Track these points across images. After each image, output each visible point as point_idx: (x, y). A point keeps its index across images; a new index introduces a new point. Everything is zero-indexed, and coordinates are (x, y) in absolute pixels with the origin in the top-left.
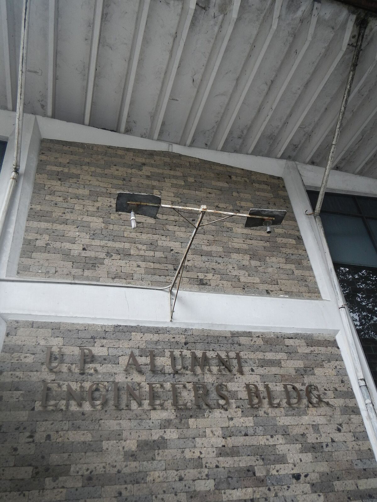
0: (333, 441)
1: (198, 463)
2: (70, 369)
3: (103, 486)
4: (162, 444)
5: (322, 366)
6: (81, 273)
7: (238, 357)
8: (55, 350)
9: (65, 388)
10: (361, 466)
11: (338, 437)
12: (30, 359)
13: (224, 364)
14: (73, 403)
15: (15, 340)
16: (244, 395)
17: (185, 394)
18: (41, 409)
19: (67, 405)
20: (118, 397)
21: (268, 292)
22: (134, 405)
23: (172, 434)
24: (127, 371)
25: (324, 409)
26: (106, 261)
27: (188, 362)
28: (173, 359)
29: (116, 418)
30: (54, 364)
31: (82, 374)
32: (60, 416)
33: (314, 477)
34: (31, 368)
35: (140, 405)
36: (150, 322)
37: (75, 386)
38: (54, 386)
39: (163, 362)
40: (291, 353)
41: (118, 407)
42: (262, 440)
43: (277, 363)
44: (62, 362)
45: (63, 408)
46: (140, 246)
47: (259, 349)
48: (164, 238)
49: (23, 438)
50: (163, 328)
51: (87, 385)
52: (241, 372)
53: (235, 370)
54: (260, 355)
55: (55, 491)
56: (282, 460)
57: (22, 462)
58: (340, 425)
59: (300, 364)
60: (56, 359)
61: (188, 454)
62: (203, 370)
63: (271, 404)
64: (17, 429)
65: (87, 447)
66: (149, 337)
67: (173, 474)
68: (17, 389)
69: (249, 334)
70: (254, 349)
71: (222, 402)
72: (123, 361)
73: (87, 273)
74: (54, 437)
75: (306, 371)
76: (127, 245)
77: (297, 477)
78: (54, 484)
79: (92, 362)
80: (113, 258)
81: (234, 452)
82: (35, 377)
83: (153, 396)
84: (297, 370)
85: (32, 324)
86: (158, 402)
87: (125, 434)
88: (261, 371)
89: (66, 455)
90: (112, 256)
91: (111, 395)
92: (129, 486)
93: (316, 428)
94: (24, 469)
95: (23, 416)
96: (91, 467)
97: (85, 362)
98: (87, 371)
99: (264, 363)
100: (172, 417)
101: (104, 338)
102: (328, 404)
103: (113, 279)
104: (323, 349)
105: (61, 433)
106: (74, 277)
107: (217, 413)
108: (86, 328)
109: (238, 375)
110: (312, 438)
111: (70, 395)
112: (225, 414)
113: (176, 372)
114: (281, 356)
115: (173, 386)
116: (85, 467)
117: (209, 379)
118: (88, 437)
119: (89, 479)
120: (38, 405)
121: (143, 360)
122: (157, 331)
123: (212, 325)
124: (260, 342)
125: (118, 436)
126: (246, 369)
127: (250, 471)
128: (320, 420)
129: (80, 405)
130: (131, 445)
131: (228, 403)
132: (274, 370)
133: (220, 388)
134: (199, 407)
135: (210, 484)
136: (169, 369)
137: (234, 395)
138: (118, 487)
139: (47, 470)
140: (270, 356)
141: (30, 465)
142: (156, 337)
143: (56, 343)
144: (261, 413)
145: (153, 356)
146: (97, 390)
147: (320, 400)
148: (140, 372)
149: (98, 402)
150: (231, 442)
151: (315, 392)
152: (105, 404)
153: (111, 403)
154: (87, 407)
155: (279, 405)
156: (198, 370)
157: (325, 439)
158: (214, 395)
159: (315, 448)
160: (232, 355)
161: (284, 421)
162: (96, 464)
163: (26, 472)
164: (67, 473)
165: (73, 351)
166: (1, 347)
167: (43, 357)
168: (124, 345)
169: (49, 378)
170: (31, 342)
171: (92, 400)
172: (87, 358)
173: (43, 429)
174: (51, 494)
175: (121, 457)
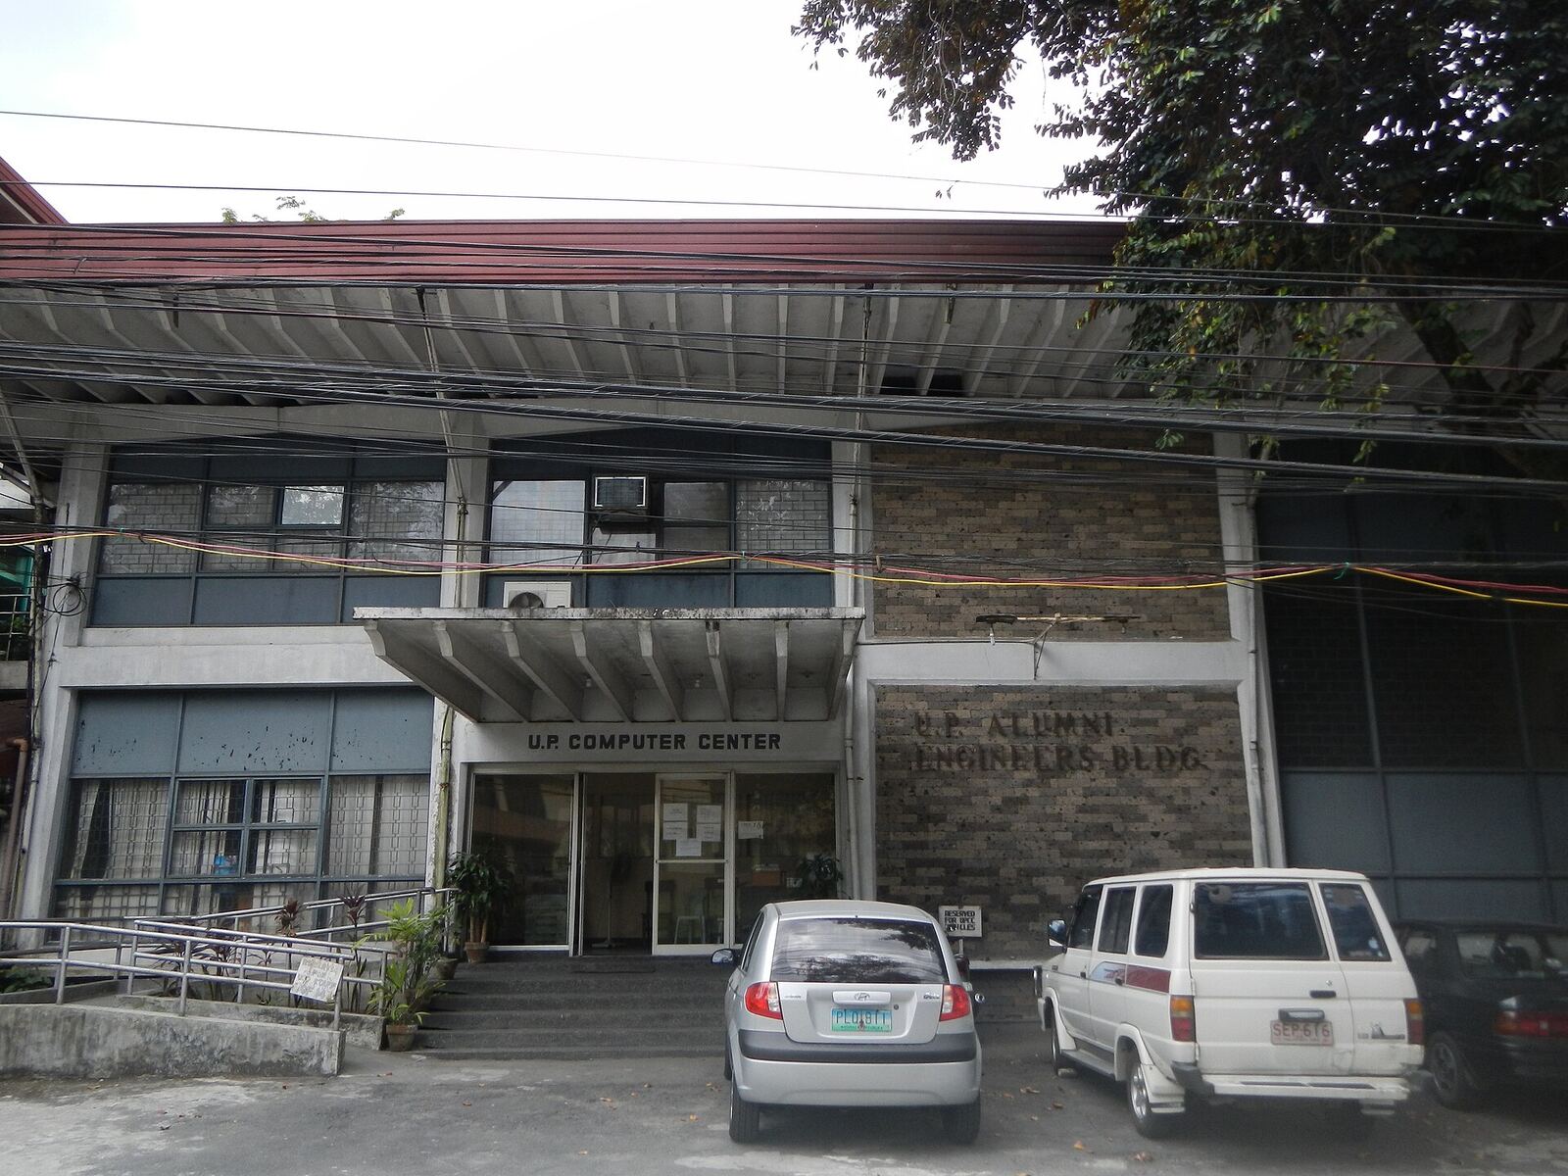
0: (1203, 804)
1: (1059, 818)
2: (937, 732)
3: (974, 831)
4: (1024, 800)
5: (1209, 725)
6: (936, 627)
7: (1108, 717)
8: (922, 714)
9: (935, 751)
10: (1230, 828)
11: (1211, 800)
12: (901, 724)
13: (1091, 724)
14: (943, 763)
15: (884, 705)
16: (1110, 757)
17: (1047, 755)
18: (917, 768)
19: (939, 766)
20: (983, 759)
21: (1155, 634)
22: (998, 766)
23: (1033, 793)
24: (990, 734)
25: (1199, 772)
26: (963, 609)
27: (1052, 723)
28: (1036, 719)
29: (982, 777)
30: (923, 728)
31: (949, 736)
32: (933, 775)
33: (1174, 836)
34: (903, 732)
35: (1004, 765)
36: (1012, 681)
37: (943, 749)
38: (925, 748)
39: (1027, 723)
40: (1173, 710)
41: (984, 769)
42: (1124, 801)
43: (1154, 723)
44: (929, 725)
45: (935, 767)
47: (1134, 706)
49: (906, 792)
50: (1025, 687)
51: (954, 747)
52: (1109, 732)
53: (1103, 731)
54: (1134, 714)
55: (937, 833)
56: (1143, 818)
57: (909, 810)
58: (1217, 789)
59: (1180, 723)
60: (923, 723)
61: (1049, 810)
62: (1067, 730)
63: (1139, 767)
64: (900, 785)
65: (959, 801)
66: (1011, 697)
67: (1034, 826)
68: (894, 752)
69: (1124, 690)
70: (1128, 706)
71: (1085, 764)
72: (987, 723)
73: (944, 626)
74: (931, 792)
75: (1189, 730)
77: (1156, 835)
78: (935, 828)
79: (957, 725)
80: (971, 603)
81: (1094, 810)
82: (907, 740)
83: (1016, 757)
84: (1176, 730)
85: (897, 689)
86: (1020, 763)
87: (991, 791)
88: (1134, 731)
89: (942, 807)
90: (968, 601)
91: (976, 757)
92: (996, 833)
93: (1186, 791)
94: (911, 816)
95: (904, 774)
96: (964, 817)
97: (950, 725)
98: (953, 734)
99: (1138, 723)
100: (1035, 777)
101: (966, 700)
102: (1205, 767)
103: (971, 631)
104: (1214, 704)
105: (937, 789)
106: (931, 634)
107: (1079, 774)
108: (948, 690)
109: (1106, 736)
110: (1179, 801)
111: (940, 756)
112: (1087, 775)
113: (1039, 734)
114: (1160, 714)
115: (1036, 748)
116: (959, 816)
117: (1073, 741)
118: (959, 793)
119: (963, 826)
120: (914, 765)
121: (1006, 722)
122: (1019, 690)
123: (1081, 681)
124: (1136, 698)
125: (985, 792)
126: (1115, 729)
127: (1108, 827)
128: (1192, 783)
129: (950, 765)
130: (997, 800)
131: (1091, 765)
132: (1148, 730)
133: (1084, 750)
134: (1062, 769)
135: (1069, 836)
136: (1031, 731)
137: (1099, 757)
138: (987, 833)
139: (929, 817)
140: (1146, 714)
141: (915, 813)
142: (1019, 697)
143: (922, 707)
144: (1127, 774)
145: (1015, 718)
146: (964, 751)
147: (1197, 762)
148: (1004, 735)
149: (966, 763)
150: (1091, 801)
151: (1194, 755)
152: (971, 764)
153: (977, 763)
154: (956, 767)
155: (1147, 768)
156: (1062, 731)
157: (1194, 802)
158: (1077, 756)
159: (1181, 810)
160: (1101, 714)
161: (1151, 782)
162: (967, 814)
163: (913, 818)
164: (944, 820)
165: (938, 714)
166: (873, 712)
167: (912, 721)
168: (986, 707)
169: (920, 740)
170: (899, 707)
171: (960, 760)
172: (952, 721)
173: (921, 785)
174: (934, 835)
175: (988, 810)
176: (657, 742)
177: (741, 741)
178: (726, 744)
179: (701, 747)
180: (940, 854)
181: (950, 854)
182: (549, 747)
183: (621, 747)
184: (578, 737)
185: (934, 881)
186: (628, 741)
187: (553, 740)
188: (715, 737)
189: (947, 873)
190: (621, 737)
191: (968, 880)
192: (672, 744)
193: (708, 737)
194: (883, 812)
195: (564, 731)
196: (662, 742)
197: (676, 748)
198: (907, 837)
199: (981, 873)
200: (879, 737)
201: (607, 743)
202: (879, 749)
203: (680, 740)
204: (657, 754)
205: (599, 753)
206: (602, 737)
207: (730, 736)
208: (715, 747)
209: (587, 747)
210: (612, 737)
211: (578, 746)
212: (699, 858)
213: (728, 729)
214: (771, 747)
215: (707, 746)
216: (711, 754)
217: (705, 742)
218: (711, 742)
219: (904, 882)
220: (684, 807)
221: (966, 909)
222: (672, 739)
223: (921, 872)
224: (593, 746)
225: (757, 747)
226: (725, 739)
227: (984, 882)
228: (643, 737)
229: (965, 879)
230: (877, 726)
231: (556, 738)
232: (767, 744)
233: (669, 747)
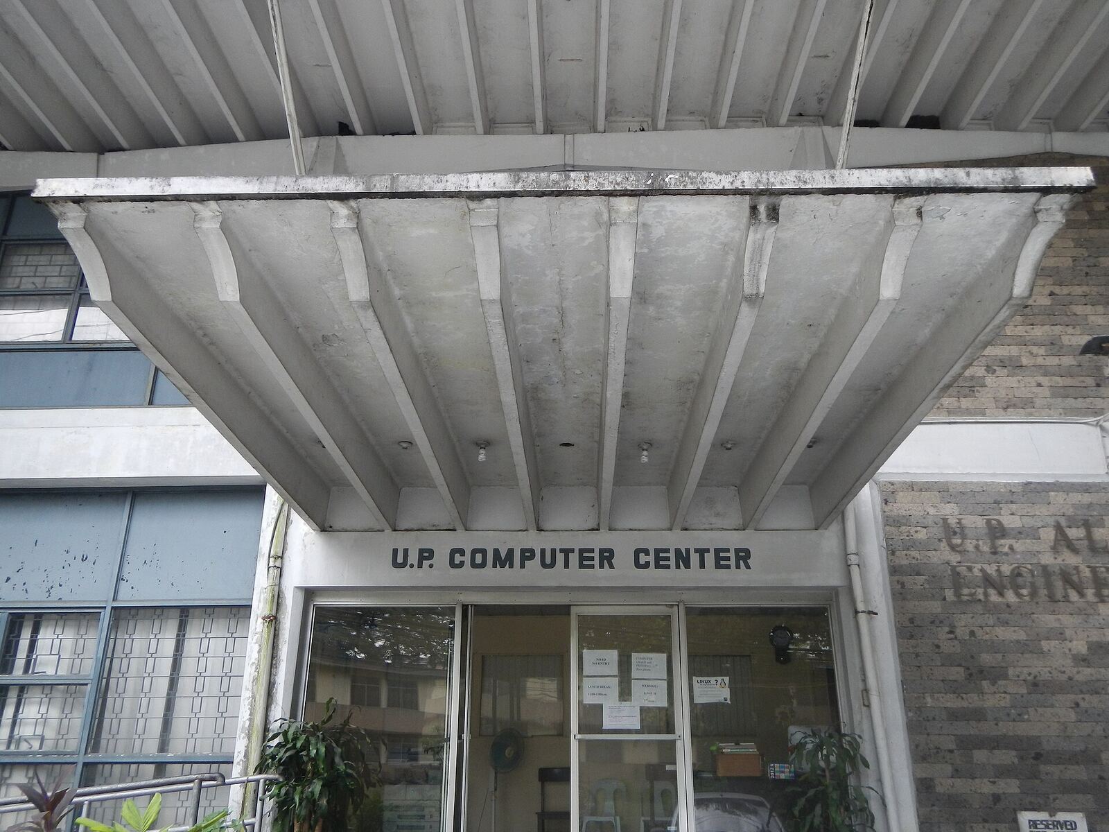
2: (977, 547)
3: (1053, 694)
6: (956, 404)
8: (953, 521)
9: (976, 572)
12: (922, 535)
14: (991, 591)
15: (896, 509)
18: (953, 598)
19: (986, 595)
20: (1049, 586)
22: (1074, 596)
24: (1055, 549)
26: (989, 381)
29: (1053, 612)
30: (956, 541)
31: (995, 553)
32: (979, 608)
34: (926, 547)
35: (1082, 595)
36: (1075, 476)
37: (991, 570)
38: (962, 570)
41: (1052, 598)
44: (964, 537)
45: (981, 597)
46: (1035, 349)
48: (1070, 330)
49: (943, 633)
50: (1095, 485)
51: (1006, 569)
55: (997, 696)
57: (949, 661)
60: (955, 533)
64: (932, 622)
65: (1024, 647)
66: (1076, 498)
68: (918, 574)
72: (1049, 535)
73: (966, 403)
74: (979, 632)
76: (1014, 350)
78: (993, 689)
79: (1003, 536)
80: (998, 373)
82: (935, 558)
83: (1099, 583)
85: (911, 486)
87: (1068, 633)
89: (999, 656)
90: (995, 370)
91: (1040, 582)
92: (1087, 697)
94: (954, 670)
95: (935, 607)
96: (1034, 671)
97: (995, 537)
98: (1000, 549)
101: (1012, 502)
103: (1005, 409)
105: (987, 629)
106: (949, 413)
108: (983, 489)
111: (988, 581)
116: (1026, 671)
118: (1022, 636)
119: (1035, 685)
120: (949, 594)
121: (1075, 533)
122: (1086, 488)
125: (1060, 635)
129: (1001, 594)
130: (1080, 647)
138: (1073, 696)
139: (981, 672)
141: (960, 665)
142: (1086, 498)
143: (950, 511)
145: (1088, 526)
146: (1019, 575)
148: (1075, 550)
149: (1024, 592)
152: (1034, 594)
153: (1043, 592)
154: (1011, 597)
162: (1039, 668)
163: (957, 673)
164: (1005, 677)
165: (975, 522)
166: (880, 519)
167: (937, 531)
168: (1042, 511)
169: (954, 558)
170: (916, 511)
171: (1016, 588)
172: (997, 531)
173: (963, 623)
174: (993, 699)
175: (1069, 662)
176: (574, 558)
177: (695, 558)
178: (672, 562)
179: (638, 565)
180: (1006, 728)
181: (1022, 729)
182: (420, 566)
183: (522, 566)
184: (462, 552)
185: (1003, 772)
186: (532, 557)
187: (426, 555)
188: (657, 551)
189: (1021, 758)
190: (523, 551)
191: (1053, 771)
192: (596, 562)
193: (646, 552)
194: (910, 663)
195: (442, 544)
196: (582, 559)
197: (602, 567)
198: (952, 702)
199: (1073, 758)
200: (893, 553)
201: (505, 560)
202: (894, 570)
203: (607, 556)
204: (574, 576)
205: (492, 575)
206: (496, 552)
207: (678, 551)
208: (658, 566)
209: (474, 565)
210: (511, 552)
211: (462, 564)
212: (637, 732)
213: (675, 540)
214: (738, 567)
215: (647, 565)
216: (653, 576)
217: (643, 559)
218: (651, 558)
219: (956, 773)
220: (613, 655)
221: (1062, 816)
222: (596, 555)
223: (980, 756)
224: (483, 565)
225: (718, 566)
226: (672, 555)
227: (1078, 773)
228: (553, 551)
229: (1049, 768)
230: (888, 539)
231: (431, 552)
232: (732, 562)
233: (592, 567)
